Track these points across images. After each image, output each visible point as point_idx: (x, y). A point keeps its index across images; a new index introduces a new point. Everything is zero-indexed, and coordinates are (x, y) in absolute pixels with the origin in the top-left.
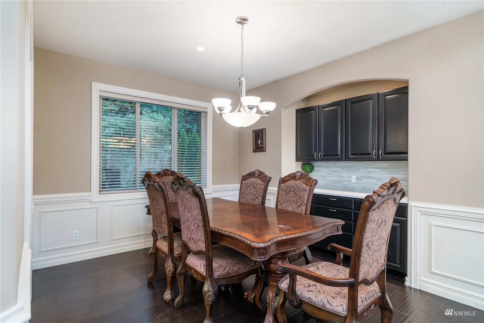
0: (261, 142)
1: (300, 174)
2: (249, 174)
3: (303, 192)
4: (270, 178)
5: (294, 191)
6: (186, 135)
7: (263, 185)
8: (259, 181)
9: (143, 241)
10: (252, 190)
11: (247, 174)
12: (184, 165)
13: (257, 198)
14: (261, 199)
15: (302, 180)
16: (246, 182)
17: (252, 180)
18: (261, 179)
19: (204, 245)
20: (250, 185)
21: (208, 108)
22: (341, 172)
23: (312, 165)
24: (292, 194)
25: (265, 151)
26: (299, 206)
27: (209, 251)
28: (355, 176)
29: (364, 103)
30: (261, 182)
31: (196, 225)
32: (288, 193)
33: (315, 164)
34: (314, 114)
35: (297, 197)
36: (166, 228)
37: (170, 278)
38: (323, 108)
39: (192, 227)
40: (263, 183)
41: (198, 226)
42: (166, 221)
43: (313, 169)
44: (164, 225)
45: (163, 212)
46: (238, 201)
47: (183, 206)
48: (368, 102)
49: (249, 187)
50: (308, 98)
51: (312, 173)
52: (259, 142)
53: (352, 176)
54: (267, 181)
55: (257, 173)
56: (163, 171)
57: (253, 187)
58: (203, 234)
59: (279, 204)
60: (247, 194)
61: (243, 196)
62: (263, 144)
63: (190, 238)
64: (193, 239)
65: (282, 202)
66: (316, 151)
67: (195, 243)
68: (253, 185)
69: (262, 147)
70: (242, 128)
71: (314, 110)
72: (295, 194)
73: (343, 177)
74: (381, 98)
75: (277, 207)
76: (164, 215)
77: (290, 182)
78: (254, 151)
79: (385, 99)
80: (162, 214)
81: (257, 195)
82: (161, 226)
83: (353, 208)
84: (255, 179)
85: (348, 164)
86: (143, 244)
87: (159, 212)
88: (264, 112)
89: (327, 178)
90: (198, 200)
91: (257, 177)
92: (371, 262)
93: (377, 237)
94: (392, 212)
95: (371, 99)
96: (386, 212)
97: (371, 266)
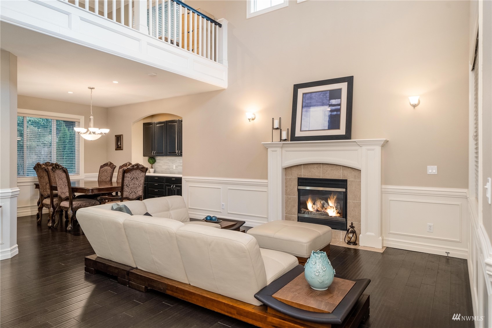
0: (120, 144)
1: (128, 163)
2: (104, 164)
4: (116, 166)
6: (67, 130)
7: (111, 170)
9: (30, 210)
10: (105, 174)
12: (65, 159)
13: (107, 178)
14: (110, 178)
16: (102, 169)
17: (106, 167)
18: (110, 167)
19: (68, 193)
20: (105, 171)
21: (81, 120)
22: (169, 163)
25: (122, 150)
27: (70, 196)
28: (175, 166)
29: (174, 124)
31: (65, 185)
33: (157, 158)
34: (152, 127)
36: (49, 191)
37: (51, 215)
38: (157, 124)
39: (63, 187)
41: (66, 185)
42: (49, 187)
43: (155, 161)
44: (48, 190)
45: (47, 183)
46: (97, 180)
47: (58, 178)
49: (104, 172)
50: (152, 116)
51: (155, 163)
52: (119, 143)
54: (113, 167)
55: (109, 163)
56: (45, 163)
57: (106, 172)
58: (68, 188)
59: (118, 180)
60: (103, 176)
61: (100, 177)
62: (121, 145)
63: (62, 192)
64: (63, 192)
65: (119, 179)
66: (152, 150)
67: (64, 194)
68: (106, 171)
69: (121, 147)
70: (91, 141)
73: (170, 166)
76: (48, 184)
78: (116, 150)
79: (179, 123)
80: (47, 184)
81: (108, 176)
82: (46, 191)
83: (164, 182)
85: (172, 158)
86: (30, 213)
87: (45, 183)
88: (103, 133)
89: (163, 167)
90: (65, 174)
91: (108, 166)
92: (130, 192)
93: (132, 183)
94: (141, 175)
95: (176, 122)
96: (136, 174)
97: (131, 194)
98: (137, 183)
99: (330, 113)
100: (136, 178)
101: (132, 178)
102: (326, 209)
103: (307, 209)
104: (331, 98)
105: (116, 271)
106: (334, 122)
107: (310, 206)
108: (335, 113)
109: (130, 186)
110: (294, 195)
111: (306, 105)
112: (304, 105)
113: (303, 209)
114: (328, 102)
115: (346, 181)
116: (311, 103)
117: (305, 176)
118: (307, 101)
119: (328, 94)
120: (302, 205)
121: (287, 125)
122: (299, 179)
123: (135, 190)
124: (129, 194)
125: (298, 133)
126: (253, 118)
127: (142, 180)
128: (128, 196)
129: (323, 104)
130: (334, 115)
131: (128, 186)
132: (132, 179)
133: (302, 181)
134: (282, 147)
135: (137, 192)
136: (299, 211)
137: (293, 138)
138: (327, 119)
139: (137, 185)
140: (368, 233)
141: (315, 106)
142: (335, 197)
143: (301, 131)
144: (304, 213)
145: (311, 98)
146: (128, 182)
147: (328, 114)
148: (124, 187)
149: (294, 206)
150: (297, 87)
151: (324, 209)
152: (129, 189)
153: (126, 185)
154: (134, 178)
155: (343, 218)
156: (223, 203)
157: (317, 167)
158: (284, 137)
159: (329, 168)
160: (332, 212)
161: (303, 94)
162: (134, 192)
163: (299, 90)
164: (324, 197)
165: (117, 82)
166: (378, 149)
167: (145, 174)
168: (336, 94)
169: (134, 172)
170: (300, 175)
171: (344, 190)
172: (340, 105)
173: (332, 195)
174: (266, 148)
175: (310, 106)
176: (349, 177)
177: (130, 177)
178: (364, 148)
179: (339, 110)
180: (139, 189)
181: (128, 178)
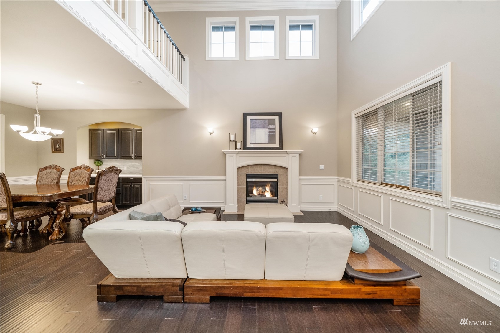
0: (59, 147)
2: (46, 167)
3: (85, 175)
4: (64, 169)
5: (79, 175)
7: (58, 173)
8: (54, 171)
10: (49, 177)
11: (44, 167)
13: (52, 181)
14: (55, 181)
15: (85, 169)
16: (43, 172)
17: (48, 171)
18: (56, 170)
19: (6, 203)
20: (46, 174)
22: (119, 165)
23: (101, 161)
24: (78, 176)
25: (63, 152)
26: (82, 182)
28: (126, 167)
29: (128, 132)
30: (56, 171)
32: (76, 176)
34: (101, 134)
35: (81, 178)
38: (107, 131)
40: (57, 172)
43: (102, 164)
48: (130, 132)
51: (102, 166)
53: (125, 167)
54: (61, 171)
55: (53, 166)
59: (69, 182)
60: (44, 179)
61: (40, 181)
62: (61, 148)
66: (102, 154)
68: (49, 174)
69: (60, 150)
70: (37, 141)
71: (101, 131)
72: (80, 176)
74: (135, 131)
75: (68, 184)
77: (77, 170)
78: (52, 152)
79: (137, 132)
81: (52, 179)
83: (120, 182)
84: (52, 170)
85: (123, 161)
92: (104, 194)
93: (106, 185)
94: (115, 177)
95: (131, 131)
96: (111, 177)
97: (104, 196)
98: (111, 185)
99: (269, 133)
100: (111, 180)
101: (107, 180)
102: (264, 193)
103: (253, 194)
104: (269, 124)
105: (161, 290)
106: (271, 138)
107: (255, 192)
108: (272, 134)
109: (104, 188)
110: (244, 185)
111: (253, 127)
112: (251, 127)
113: (250, 194)
114: (267, 127)
115: (278, 175)
116: (256, 126)
117: (251, 172)
118: (253, 125)
119: (267, 122)
120: (249, 192)
121: (240, 139)
122: (247, 175)
123: (109, 192)
124: (103, 196)
125: (248, 145)
126: (212, 132)
127: (115, 182)
128: (101, 199)
129: (264, 128)
130: (271, 135)
131: (102, 189)
132: (107, 182)
133: (249, 176)
134: (237, 154)
135: (111, 193)
136: (248, 195)
137: (245, 147)
138: (267, 137)
139: (111, 187)
140: (293, 205)
141: (258, 128)
142: (270, 185)
143: (250, 143)
144: (251, 197)
145: (256, 123)
146: (102, 185)
147: (267, 133)
148: (98, 190)
149: (244, 193)
150: (245, 115)
151: (263, 193)
152: (103, 191)
153: (101, 188)
154: (108, 180)
155: (275, 197)
156: (186, 195)
157: (259, 167)
158: (239, 147)
159: (267, 168)
160: (268, 195)
161: (250, 119)
162: (108, 194)
163: (247, 117)
164: (263, 185)
165: (83, 83)
166: (298, 156)
167: (118, 176)
168: (272, 122)
169: (109, 174)
170: (248, 172)
171: (276, 180)
172: (275, 129)
173: (268, 184)
174: (224, 154)
175: (256, 128)
176: (280, 172)
177: (105, 180)
178: (290, 155)
179: (275, 132)
180: (112, 191)
181: (102, 181)
